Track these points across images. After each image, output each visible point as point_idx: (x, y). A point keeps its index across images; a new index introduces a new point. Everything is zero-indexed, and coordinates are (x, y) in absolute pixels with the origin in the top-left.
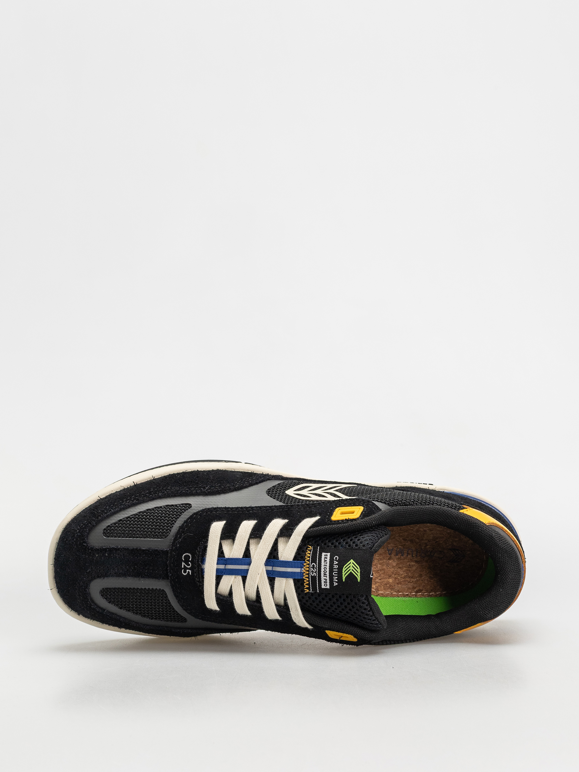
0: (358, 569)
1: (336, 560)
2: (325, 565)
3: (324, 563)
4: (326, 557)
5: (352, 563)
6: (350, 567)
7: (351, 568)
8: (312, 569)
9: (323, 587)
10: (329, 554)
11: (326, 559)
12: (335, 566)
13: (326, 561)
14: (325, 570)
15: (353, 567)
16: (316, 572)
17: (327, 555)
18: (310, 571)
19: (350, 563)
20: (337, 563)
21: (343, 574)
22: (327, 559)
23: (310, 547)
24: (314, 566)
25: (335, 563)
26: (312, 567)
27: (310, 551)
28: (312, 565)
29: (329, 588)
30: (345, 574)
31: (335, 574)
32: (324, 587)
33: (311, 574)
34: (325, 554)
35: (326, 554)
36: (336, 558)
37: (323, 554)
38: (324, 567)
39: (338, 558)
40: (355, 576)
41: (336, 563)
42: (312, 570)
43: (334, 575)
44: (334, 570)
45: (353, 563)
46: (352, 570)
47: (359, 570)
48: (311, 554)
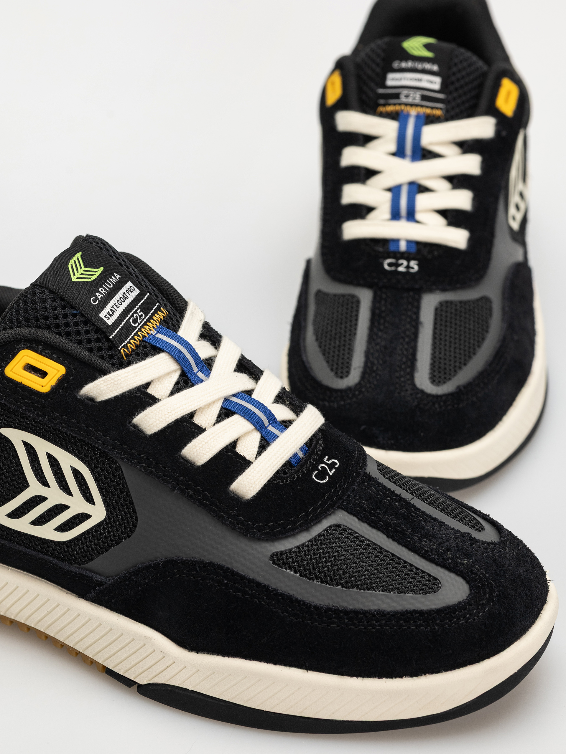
0: (72, 265)
1: (97, 298)
2: (116, 306)
3: (116, 310)
4: (108, 316)
5: (76, 277)
6: (82, 274)
7: (81, 271)
8: (139, 321)
9: (137, 291)
10: (102, 315)
11: (111, 313)
12: (103, 292)
13: (111, 310)
14: (120, 301)
15: (77, 271)
16: (136, 312)
17: (105, 317)
18: (143, 322)
19: (78, 278)
20: (97, 294)
21: (97, 274)
22: (109, 312)
23: (122, 351)
24: (133, 321)
25: (101, 295)
26: (137, 323)
27: (125, 346)
28: (137, 324)
29: (129, 282)
30: (96, 272)
31: (110, 285)
32: (136, 289)
33: (145, 318)
34: (107, 321)
35: (105, 319)
36: (94, 301)
37: (110, 322)
38: (120, 306)
39: (92, 299)
40: (83, 260)
41: (99, 296)
42: (140, 319)
43: (112, 285)
44: (108, 290)
45: (74, 275)
46: (81, 268)
47: (72, 262)
48: (128, 341)
